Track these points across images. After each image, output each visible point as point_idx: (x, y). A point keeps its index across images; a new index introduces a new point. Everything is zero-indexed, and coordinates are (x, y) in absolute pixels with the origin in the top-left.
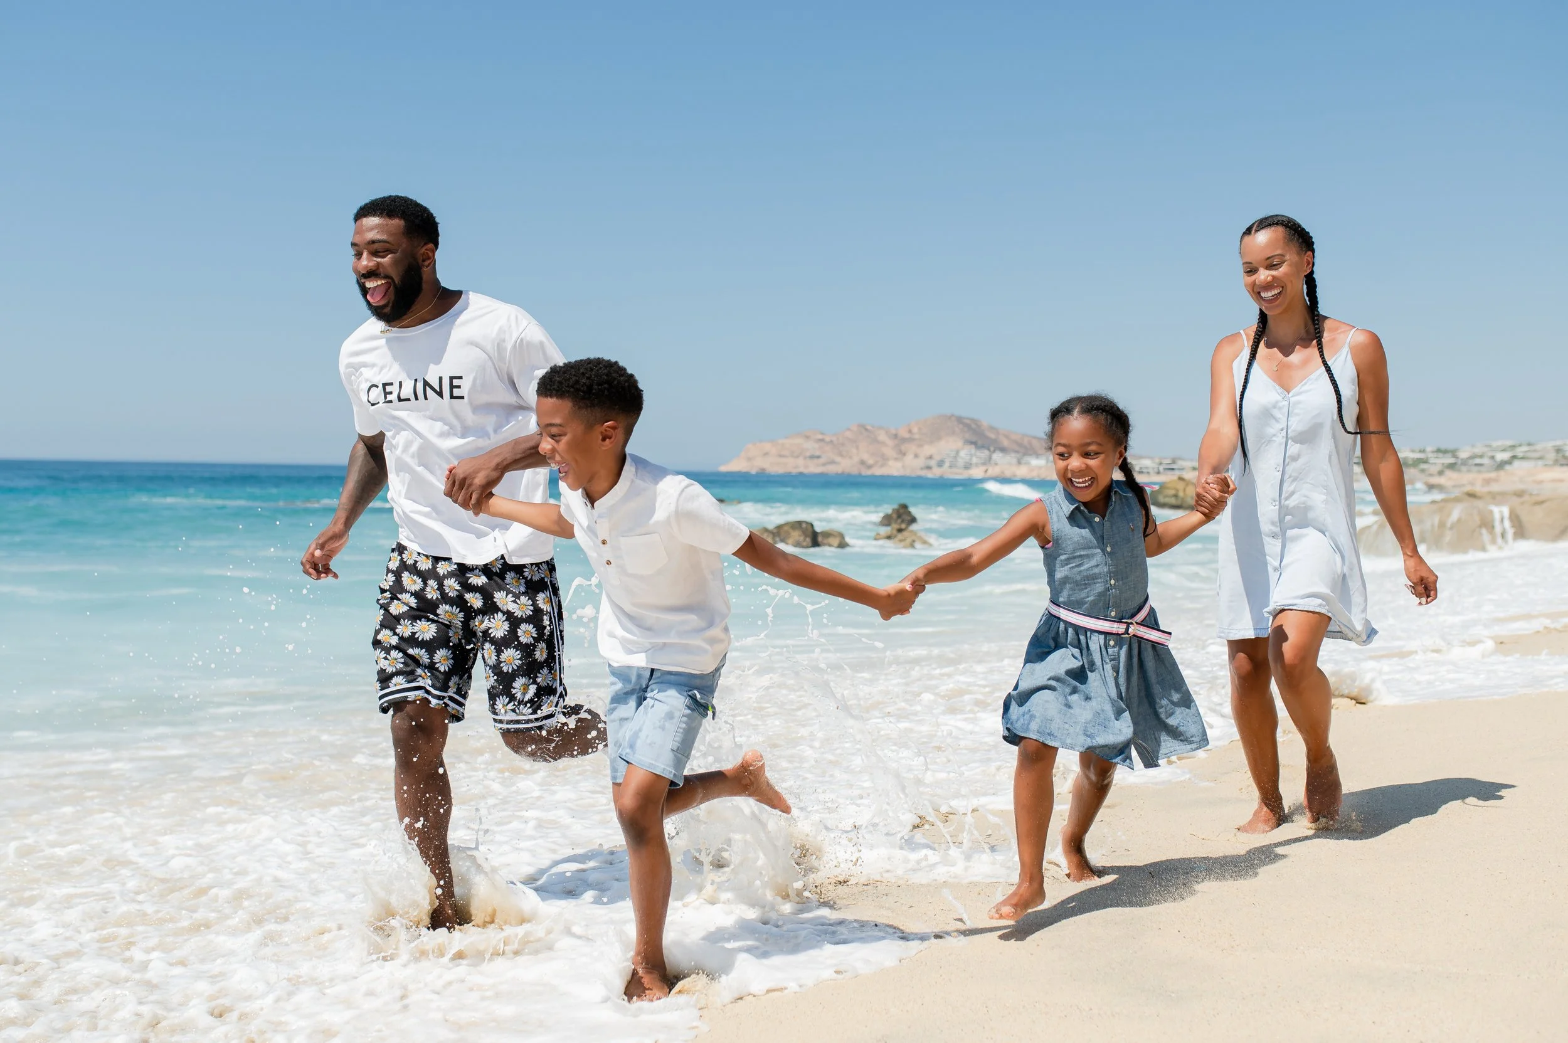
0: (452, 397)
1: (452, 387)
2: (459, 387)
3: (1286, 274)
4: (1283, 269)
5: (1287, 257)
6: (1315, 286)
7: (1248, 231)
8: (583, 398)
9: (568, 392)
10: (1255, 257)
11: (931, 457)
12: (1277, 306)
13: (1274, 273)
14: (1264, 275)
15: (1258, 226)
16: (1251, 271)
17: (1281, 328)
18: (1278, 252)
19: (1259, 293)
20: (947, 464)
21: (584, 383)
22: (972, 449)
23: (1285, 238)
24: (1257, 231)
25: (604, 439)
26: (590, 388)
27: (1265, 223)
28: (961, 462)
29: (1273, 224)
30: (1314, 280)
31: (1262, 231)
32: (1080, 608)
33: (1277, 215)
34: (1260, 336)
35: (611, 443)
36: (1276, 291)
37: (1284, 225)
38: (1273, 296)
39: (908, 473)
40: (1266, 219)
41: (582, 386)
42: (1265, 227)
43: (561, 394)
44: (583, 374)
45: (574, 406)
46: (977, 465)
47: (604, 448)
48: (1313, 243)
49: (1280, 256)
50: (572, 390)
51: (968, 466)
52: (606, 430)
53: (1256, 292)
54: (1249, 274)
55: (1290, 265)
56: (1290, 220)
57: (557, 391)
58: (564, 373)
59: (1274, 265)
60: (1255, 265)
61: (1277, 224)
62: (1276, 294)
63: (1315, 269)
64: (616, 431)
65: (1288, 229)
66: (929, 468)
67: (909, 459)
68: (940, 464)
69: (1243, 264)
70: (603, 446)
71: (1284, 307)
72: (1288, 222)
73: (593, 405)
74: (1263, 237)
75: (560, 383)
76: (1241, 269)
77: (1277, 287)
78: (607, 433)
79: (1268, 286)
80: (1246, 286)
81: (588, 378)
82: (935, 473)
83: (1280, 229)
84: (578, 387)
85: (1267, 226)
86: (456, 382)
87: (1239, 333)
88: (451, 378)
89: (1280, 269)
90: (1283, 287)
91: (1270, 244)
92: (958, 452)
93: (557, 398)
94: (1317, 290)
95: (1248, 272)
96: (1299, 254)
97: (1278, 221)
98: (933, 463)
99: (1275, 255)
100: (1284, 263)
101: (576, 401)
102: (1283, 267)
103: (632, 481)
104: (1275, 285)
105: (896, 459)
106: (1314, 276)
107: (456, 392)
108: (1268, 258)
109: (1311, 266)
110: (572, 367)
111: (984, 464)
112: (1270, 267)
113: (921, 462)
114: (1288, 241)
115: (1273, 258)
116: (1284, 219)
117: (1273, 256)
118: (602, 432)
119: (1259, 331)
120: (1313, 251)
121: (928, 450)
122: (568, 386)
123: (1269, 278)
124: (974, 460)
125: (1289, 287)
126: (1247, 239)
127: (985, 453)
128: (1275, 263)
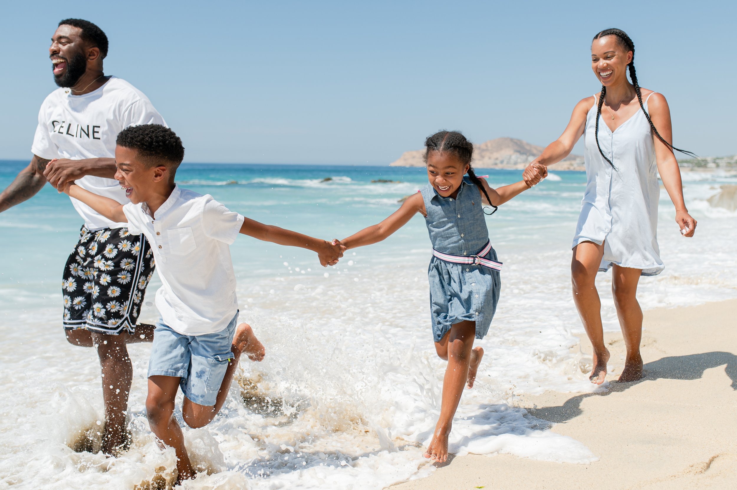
0: (94, 138)
1: (94, 132)
2: (98, 132)
3: (615, 63)
4: (613, 60)
5: (616, 53)
6: (635, 71)
7: (596, 37)
8: (146, 149)
9: (137, 145)
10: (599, 52)
11: (497, 159)
12: (609, 81)
13: (608, 62)
14: (602, 63)
15: (602, 34)
16: (596, 60)
17: (614, 95)
18: (611, 50)
19: (600, 73)
20: (505, 162)
21: (147, 141)
22: (518, 155)
23: (616, 42)
24: (600, 37)
25: (156, 176)
26: (151, 143)
27: (605, 33)
28: (512, 161)
29: (610, 33)
30: (634, 67)
31: (603, 37)
32: (445, 251)
33: (614, 29)
34: (603, 98)
35: (160, 179)
36: (609, 73)
37: (616, 34)
38: (606, 75)
39: (485, 167)
40: (607, 30)
41: (146, 142)
42: (606, 35)
43: (132, 146)
44: (147, 134)
45: (140, 153)
46: (520, 163)
47: (156, 182)
48: (633, 46)
49: (612, 53)
50: (139, 143)
51: (516, 163)
52: (158, 170)
53: (598, 71)
54: (594, 62)
55: (618, 58)
56: (621, 32)
57: (130, 143)
58: (135, 132)
59: (608, 57)
60: (598, 56)
61: (613, 34)
62: (608, 74)
63: (634, 61)
64: (165, 172)
65: (618, 37)
66: (496, 164)
67: (486, 160)
68: (502, 162)
69: (592, 55)
70: (155, 180)
71: (613, 82)
72: (619, 33)
73: (151, 155)
74: (603, 41)
75: (132, 138)
76: (591, 59)
77: (609, 70)
78: (159, 172)
79: (604, 69)
80: (593, 68)
81: (150, 137)
82: (499, 167)
83: (614, 37)
84: (143, 142)
85: (607, 34)
86: (96, 130)
87: (593, 97)
88: (94, 127)
89: (612, 60)
90: (613, 71)
91: (607, 45)
92: (510, 156)
93: (129, 147)
94: (636, 73)
95: (594, 60)
96: (624, 52)
97: (613, 32)
98: (498, 162)
99: (609, 52)
100: (614, 56)
101: (141, 151)
102: (613, 59)
103: (178, 199)
104: (609, 69)
105: (480, 160)
106: (634, 65)
107: (96, 135)
108: (605, 53)
109: (631, 59)
110: (141, 129)
111: (524, 162)
112: (606, 58)
113: (491, 161)
114: (618, 44)
115: (607, 53)
116: (617, 31)
117: (608, 52)
118: (155, 172)
119: (602, 96)
120: (633, 51)
121: (495, 155)
122: (136, 141)
123: (605, 65)
124: (519, 160)
125: (616, 70)
126: (596, 41)
127: (524, 157)
128: (609, 56)
